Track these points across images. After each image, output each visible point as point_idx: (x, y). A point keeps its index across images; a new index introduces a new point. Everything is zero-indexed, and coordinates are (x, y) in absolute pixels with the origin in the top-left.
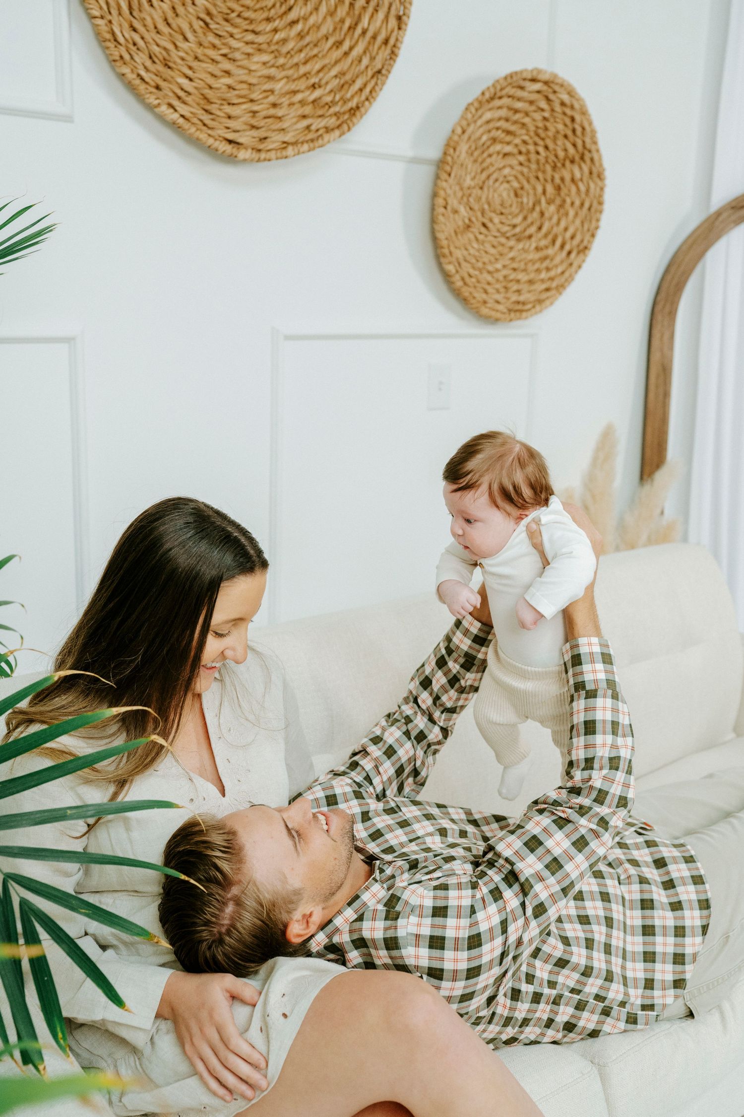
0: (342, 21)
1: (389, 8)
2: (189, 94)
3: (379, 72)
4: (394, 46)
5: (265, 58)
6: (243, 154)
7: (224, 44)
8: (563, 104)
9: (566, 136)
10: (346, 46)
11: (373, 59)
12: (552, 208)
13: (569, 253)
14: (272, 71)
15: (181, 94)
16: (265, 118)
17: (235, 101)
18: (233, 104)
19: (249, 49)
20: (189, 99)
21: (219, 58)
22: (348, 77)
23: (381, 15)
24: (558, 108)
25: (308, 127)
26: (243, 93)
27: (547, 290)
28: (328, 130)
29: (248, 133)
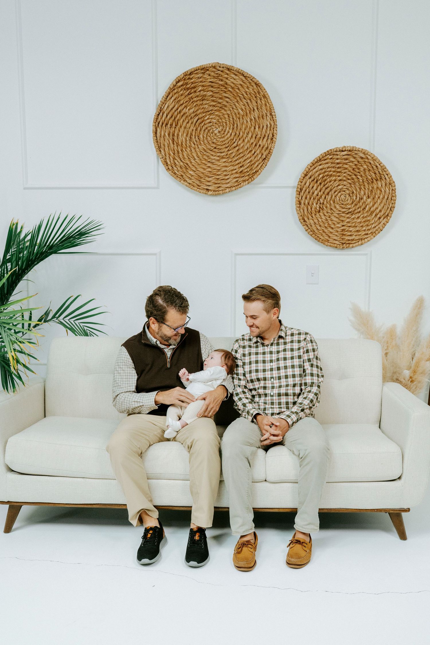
0: (252, 143)
1: (268, 137)
2: (192, 176)
3: (265, 159)
4: (270, 149)
5: (224, 160)
6: (210, 193)
7: (209, 158)
8: (362, 158)
9: (369, 170)
10: (253, 152)
11: (262, 154)
12: (369, 200)
13: (380, 218)
14: (227, 164)
15: (190, 176)
16: (221, 180)
17: (211, 176)
18: (210, 177)
19: (218, 158)
20: (193, 178)
21: (206, 163)
22: (253, 162)
23: (265, 140)
24: (360, 160)
25: (237, 181)
26: (214, 173)
27: (367, 234)
28: (244, 181)
29: (214, 186)
